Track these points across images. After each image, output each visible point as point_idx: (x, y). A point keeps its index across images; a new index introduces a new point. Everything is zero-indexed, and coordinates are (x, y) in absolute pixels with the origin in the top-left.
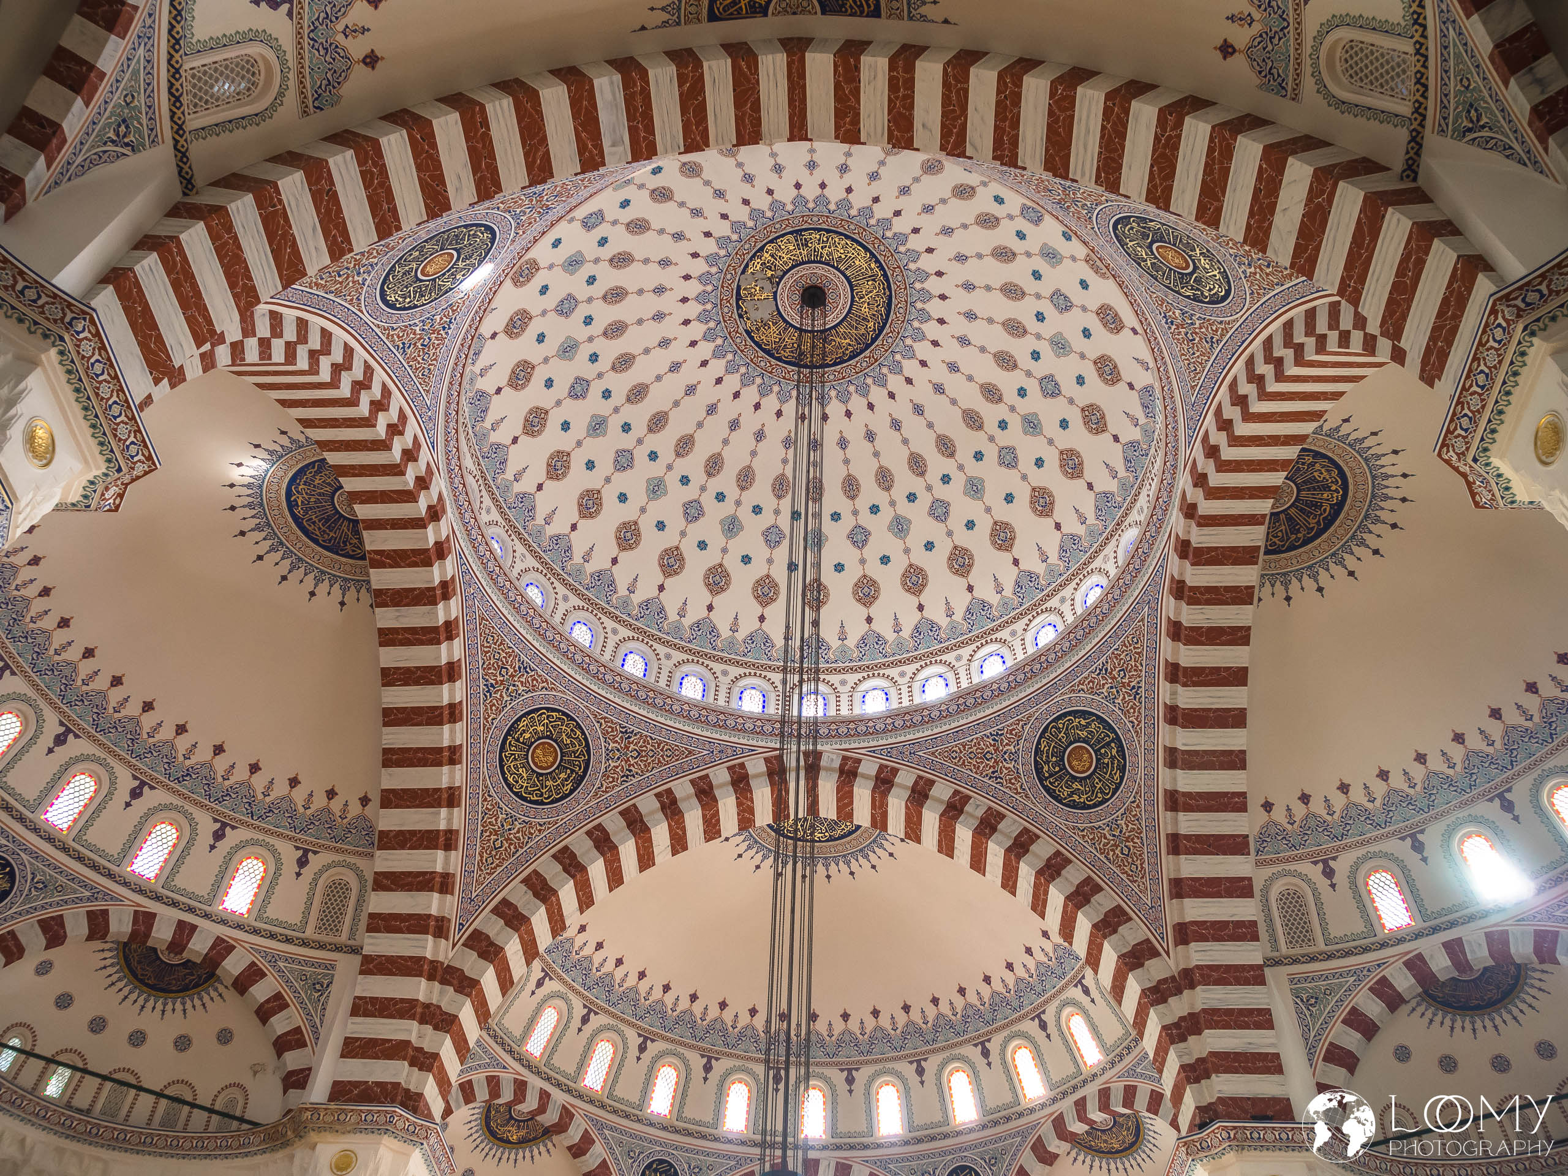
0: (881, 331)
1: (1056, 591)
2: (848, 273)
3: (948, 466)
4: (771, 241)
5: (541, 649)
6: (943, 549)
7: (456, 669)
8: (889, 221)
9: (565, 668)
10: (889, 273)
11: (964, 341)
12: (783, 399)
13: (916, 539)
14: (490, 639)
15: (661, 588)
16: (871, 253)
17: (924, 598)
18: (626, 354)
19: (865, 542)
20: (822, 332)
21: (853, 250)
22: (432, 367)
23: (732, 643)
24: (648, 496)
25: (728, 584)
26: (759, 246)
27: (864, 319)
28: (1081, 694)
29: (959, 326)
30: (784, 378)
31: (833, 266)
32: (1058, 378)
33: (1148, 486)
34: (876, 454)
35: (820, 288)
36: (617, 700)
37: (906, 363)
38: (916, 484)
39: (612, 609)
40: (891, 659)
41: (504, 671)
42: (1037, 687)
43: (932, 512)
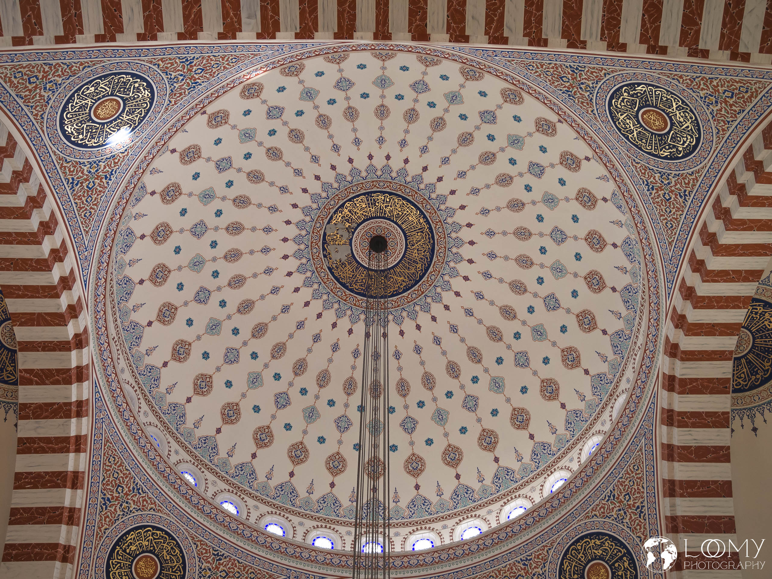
0: (426, 270)
1: (565, 454)
2: (404, 226)
3: (477, 370)
4: (350, 200)
5: (153, 476)
6: (475, 431)
7: (80, 479)
8: (434, 185)
9: (172, 495)
10: (433, 226)
11: (487, 275)
12: (354, 320)
13: (453, 426)
14: (112, 459)
15: (254, 456)
16: (421, 211)
17: (460, 469)
18: (239, 276)
19: (413, 429)
20: (383, 271)
21: (409, 210)
22: (93, 211)
23: (307, 502)
24: (249, 386)
25: (306, 457)
26: (341, 203)
27: (414, 262)
28: (595, 519)
29: (484, 264)
30: (355, 305)
31: (393, 221)
32: (557, 295)
33: (632, 361)
34: (422, 363)
35: (384, 238)
36: (212, 527)
37: (444, 294)
38: (452, 385)
39: (213, 467)
40: (436, 516)
41: (120, 489)
42: (557, 518)
43: (465, 405)
